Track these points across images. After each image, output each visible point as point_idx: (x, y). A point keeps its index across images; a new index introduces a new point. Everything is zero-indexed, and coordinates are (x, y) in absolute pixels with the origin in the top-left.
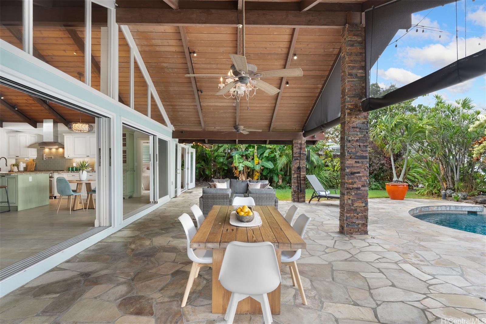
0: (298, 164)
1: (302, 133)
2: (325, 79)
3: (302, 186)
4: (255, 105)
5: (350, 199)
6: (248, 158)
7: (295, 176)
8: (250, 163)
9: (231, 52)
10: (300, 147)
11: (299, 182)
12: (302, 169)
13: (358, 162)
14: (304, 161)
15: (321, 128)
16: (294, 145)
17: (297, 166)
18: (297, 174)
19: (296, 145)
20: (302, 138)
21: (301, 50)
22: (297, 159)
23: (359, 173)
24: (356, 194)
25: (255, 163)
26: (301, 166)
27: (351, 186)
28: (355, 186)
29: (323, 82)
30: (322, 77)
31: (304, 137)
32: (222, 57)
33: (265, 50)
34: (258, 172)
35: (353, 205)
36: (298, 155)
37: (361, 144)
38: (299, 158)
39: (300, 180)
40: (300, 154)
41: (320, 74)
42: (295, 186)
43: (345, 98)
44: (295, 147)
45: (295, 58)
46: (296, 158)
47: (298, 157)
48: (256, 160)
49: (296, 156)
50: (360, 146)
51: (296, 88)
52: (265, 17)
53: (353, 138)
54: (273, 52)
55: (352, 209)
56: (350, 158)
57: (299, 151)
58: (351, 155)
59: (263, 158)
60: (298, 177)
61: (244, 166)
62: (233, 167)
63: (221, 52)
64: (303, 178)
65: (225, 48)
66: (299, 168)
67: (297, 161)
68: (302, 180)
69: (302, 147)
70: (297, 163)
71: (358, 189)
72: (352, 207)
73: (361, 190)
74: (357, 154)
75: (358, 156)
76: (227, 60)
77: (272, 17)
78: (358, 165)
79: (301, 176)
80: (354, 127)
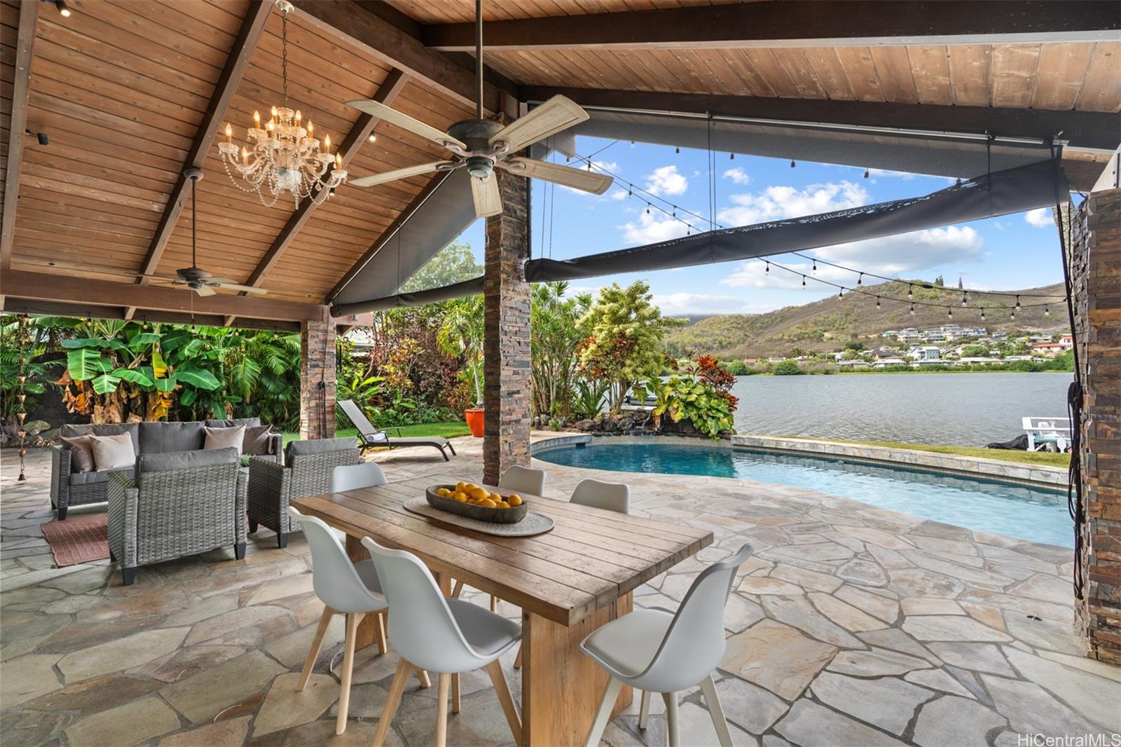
0: (320, 376)
1: (327, 308)
2: (410, 202)
3: (327, 427)
4: (226, 221)
5: (506, 442)
6: (126, 359)
7: (311, 405)
8: (139, 374)
9: (202, 59)
10: (322, 337)
11: (321, 417)
12: (327, 388)
13: (518, 374)
14: (332, 369)
15: (398, 301)
16: (310, 333)
17: (316, 380)
18: (316, 399)
19: (315, 333)
20: (328, 318)
21: (388, 126)
22: (318, 366)
23: (518, 392)
24: (515, 432)
25: (156, 375)
26: (326, 381)
27: (508, 417)
28: (514, 417)
29: (404, 207)
30: (406, 195)
31: (333, 315)
32: (166, 61)
33: (306, 93)
34: (164, 398)
35: (511, 452)
36: (318, 357)
37: (522, 340)
38: (320, 363)
39: (324, 413)
40: (324, 353)
41: (405, 190)
42: (312, 428)
43: (498, 250)
44: (313, 337)
45: (373, 139)
46: (314, 362)
47: (319, 360)
48: (159, 367)
49: (314, 357)
50: (519, 342)
51: (343, 205)
52: (352, 19)
53: (511, 328)
54: (325, 107)
55: (510, 460)
56: (507, 365)
57: (320, 346)
58: (508, 359)
59: (179, 362)
60: (317, 405)
61: (118, 381)
62: (64, 387)
63: (171, 46)
64: (329, 407)
65: (190, 42)
66: (321, 386)
67: (317, 370)
68: (329, 412)
69: (329, 338)
70: (316, 374)
71: (518, 421)
72: (510, 458)
73: (522, 425)
74: (517, 358)
75: (518, 362)
76: (183, 75)
77: (366, 25)
78: (518, 377)
79: (326, 405)
80: (512, 308)
